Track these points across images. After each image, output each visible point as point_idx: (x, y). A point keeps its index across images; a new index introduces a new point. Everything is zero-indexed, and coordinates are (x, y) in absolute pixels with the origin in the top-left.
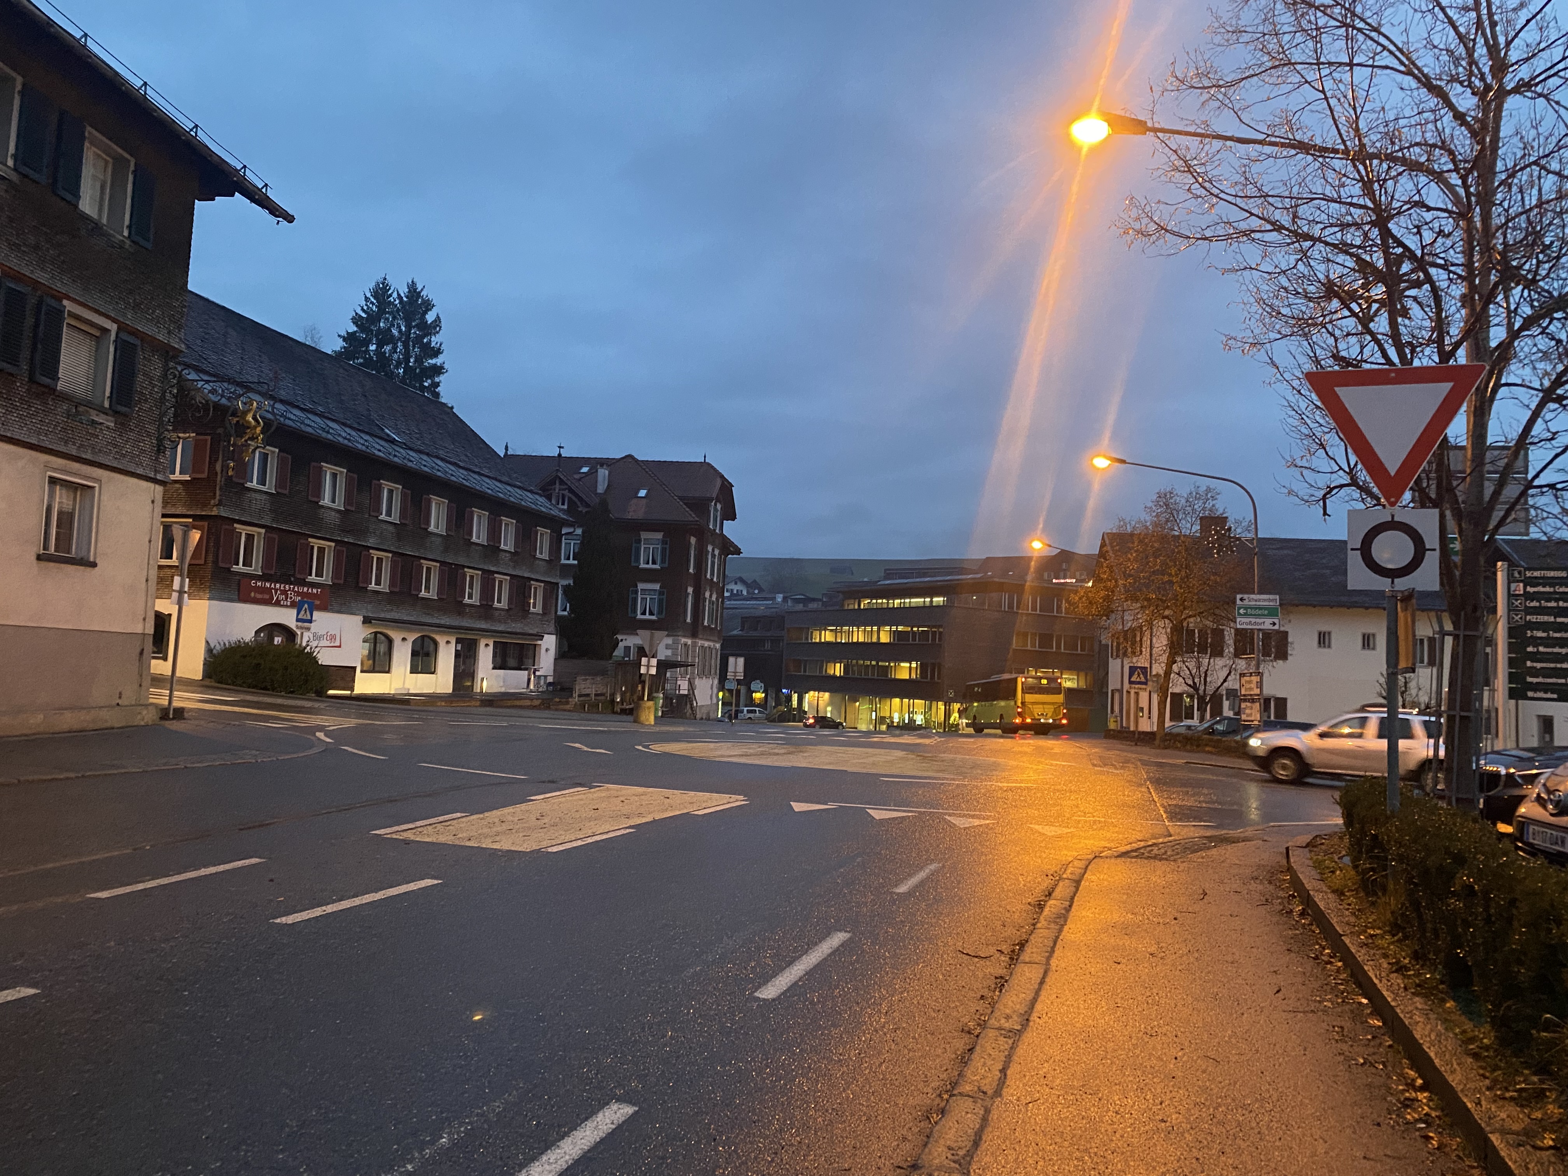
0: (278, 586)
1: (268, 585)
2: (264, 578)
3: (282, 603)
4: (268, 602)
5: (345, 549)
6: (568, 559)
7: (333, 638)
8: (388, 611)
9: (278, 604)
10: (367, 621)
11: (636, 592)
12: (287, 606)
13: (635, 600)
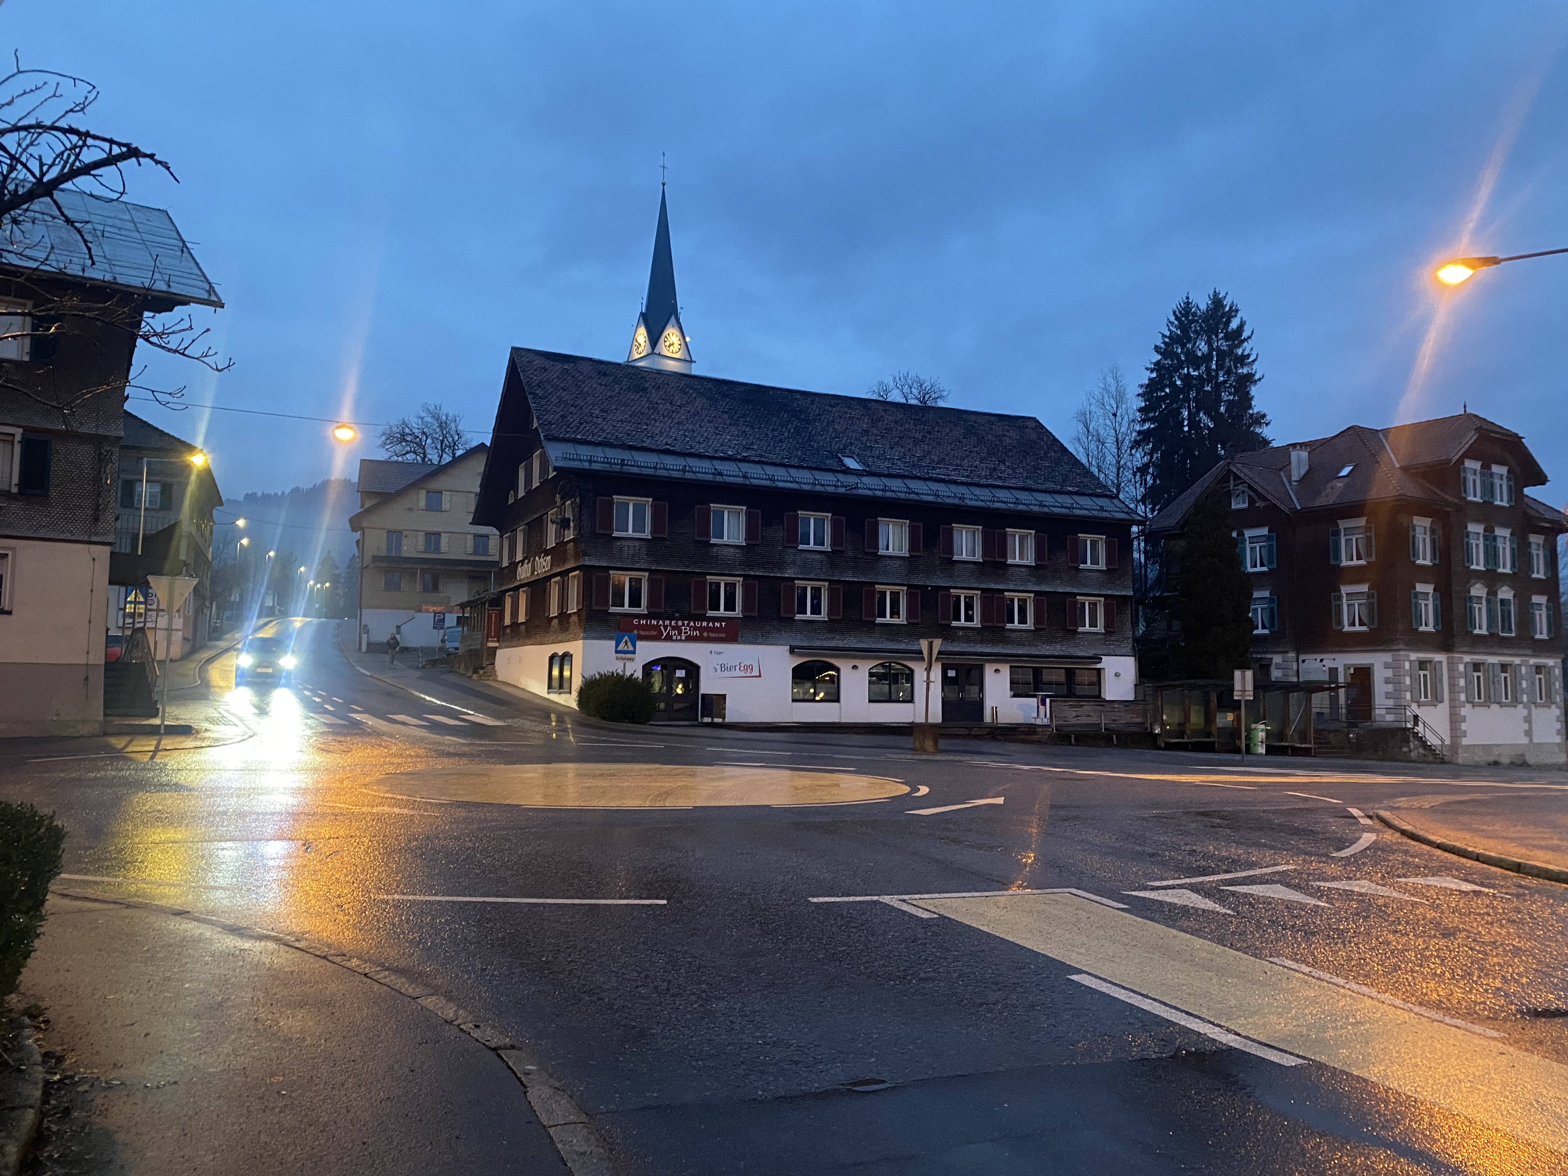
0: (667, 622)
1: (654, 622)
2: (649, 616)
3: (674, 638)
4: (657, 638)
5: (757, 582)
6: (1255, 566)
7: (749, 667)
8: (827, 639)
9: (669, 638)
10: (792, 651)
11: (1340, 598)
12: (681, 640)
13: (1339, 608)
